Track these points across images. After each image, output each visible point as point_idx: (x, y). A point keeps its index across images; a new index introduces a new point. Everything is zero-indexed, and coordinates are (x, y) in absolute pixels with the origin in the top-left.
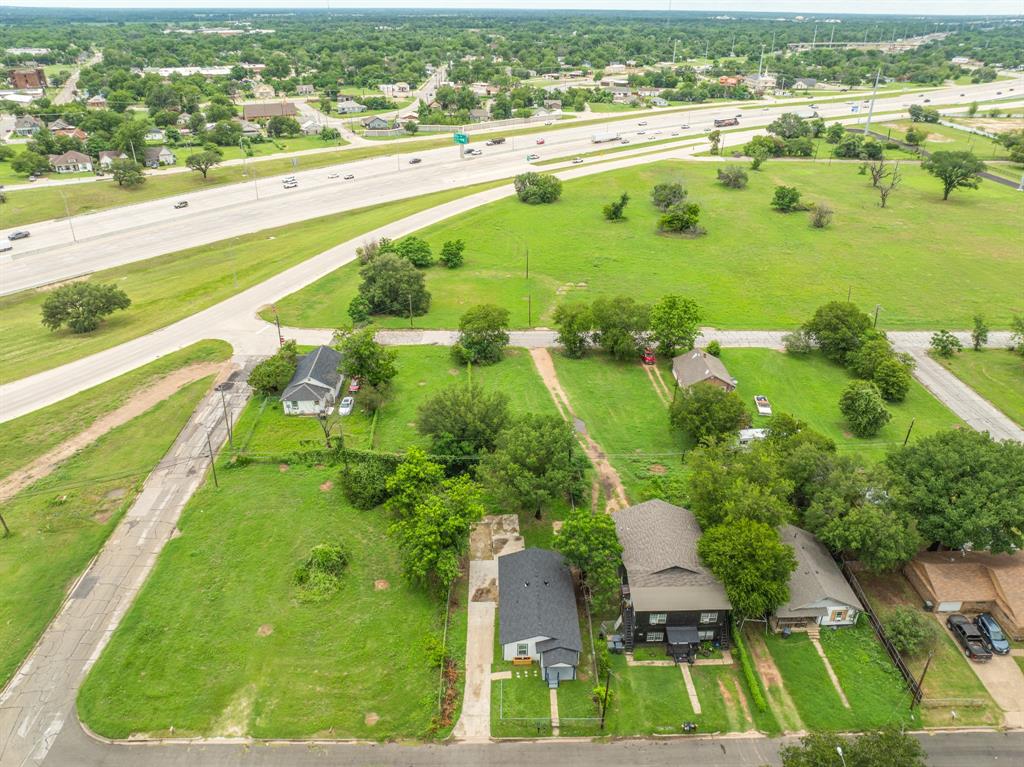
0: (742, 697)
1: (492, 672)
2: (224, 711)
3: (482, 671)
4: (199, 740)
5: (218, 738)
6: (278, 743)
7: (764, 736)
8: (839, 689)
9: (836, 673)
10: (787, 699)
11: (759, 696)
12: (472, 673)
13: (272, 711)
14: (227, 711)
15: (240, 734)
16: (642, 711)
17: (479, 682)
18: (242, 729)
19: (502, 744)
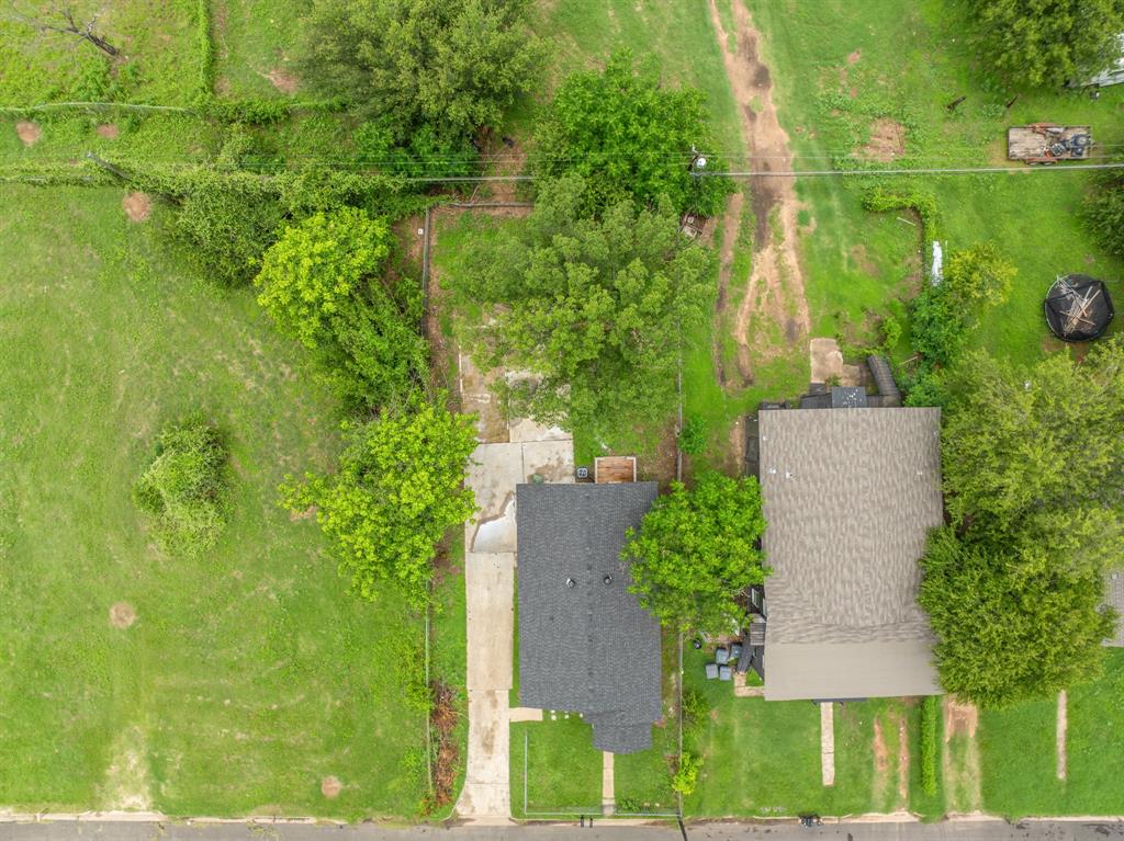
0: (904, 757)
1: (511, 706)
2: (108, 772)
3: (495, 704)
4: (88, 816)
5: (114, 812)
6: (203, 820)
7: (916, 820)
8: (1061, 746)
9: (1069, 716)
10: (973, 758)
11: (933, 779)
12: (479, 707)
13: (179, 773)
14: (112, 771)
15: (144, 807)
16: (744, 779)
17: (490, 725)
18: (145, 799)
19: (530, 827)
